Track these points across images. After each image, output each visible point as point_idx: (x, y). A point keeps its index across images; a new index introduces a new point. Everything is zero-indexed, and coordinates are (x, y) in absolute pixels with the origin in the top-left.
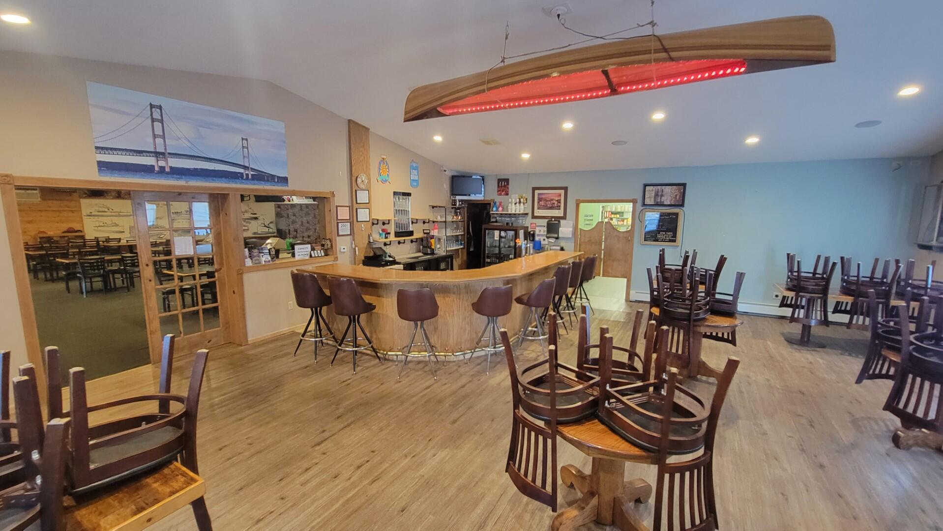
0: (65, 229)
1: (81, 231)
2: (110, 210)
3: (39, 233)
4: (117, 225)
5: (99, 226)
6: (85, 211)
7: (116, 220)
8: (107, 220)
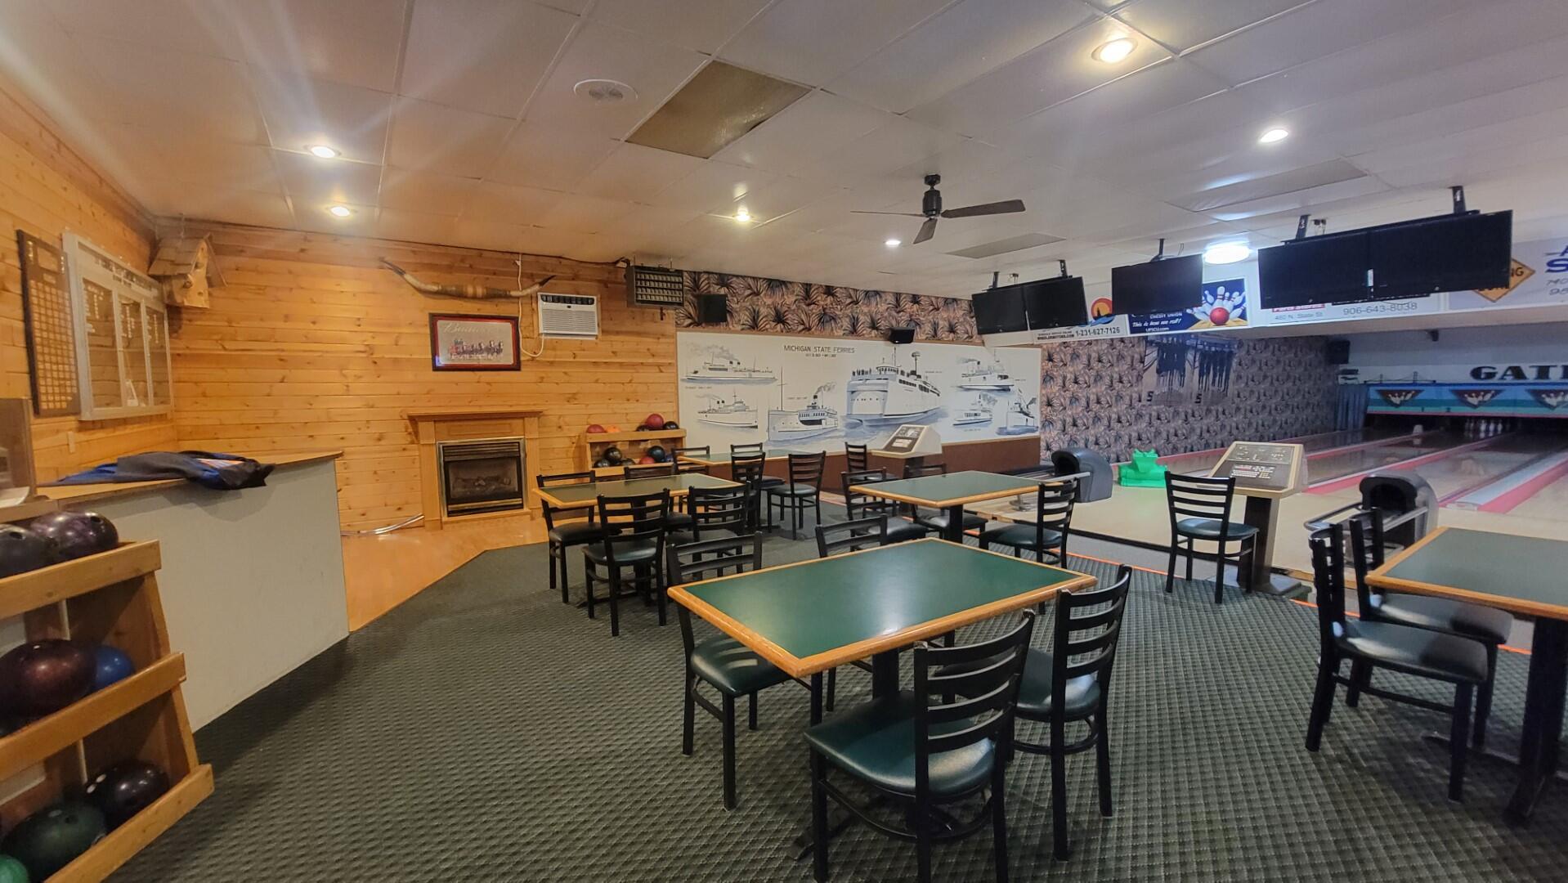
0: (641, 419)
1: (672, 425)
2: (735, 363)
3: (588, 431)
4: (745, 409)
5: (709, 412)
6: (684, 368)
7: (746, 393)
8: (724, 392)
